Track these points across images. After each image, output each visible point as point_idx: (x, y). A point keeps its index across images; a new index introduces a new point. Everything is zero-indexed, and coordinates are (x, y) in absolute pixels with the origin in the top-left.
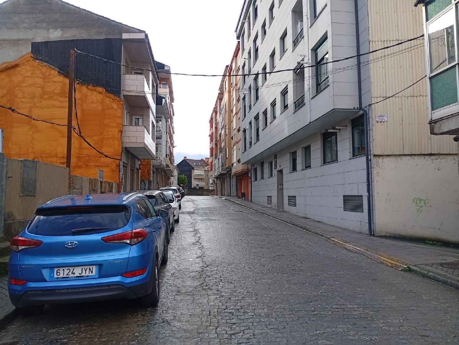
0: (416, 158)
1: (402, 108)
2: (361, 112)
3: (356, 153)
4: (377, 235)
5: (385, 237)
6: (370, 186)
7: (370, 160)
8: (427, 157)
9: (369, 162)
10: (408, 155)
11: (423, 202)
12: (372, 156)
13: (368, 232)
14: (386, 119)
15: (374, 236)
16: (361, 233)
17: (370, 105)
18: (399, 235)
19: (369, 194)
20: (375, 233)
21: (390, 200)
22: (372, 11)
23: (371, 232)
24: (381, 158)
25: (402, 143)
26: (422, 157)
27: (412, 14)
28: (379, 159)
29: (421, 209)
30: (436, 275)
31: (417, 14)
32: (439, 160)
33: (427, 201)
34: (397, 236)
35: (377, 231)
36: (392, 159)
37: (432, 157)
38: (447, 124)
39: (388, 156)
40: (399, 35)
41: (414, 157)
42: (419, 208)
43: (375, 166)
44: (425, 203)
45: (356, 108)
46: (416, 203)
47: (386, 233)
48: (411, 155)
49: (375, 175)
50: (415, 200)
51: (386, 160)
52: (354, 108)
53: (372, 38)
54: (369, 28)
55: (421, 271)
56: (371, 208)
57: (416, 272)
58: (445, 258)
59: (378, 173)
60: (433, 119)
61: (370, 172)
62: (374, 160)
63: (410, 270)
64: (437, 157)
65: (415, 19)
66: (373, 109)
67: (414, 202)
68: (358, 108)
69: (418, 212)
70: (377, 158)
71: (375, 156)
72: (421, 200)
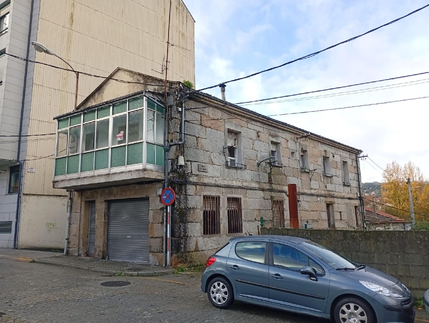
0: (51, 197)
1: (46, 165)
2: (18, 163)
3: (11, 191)
4: (19, 248)
5: (25, 249)
6: (19, 215)
7: (21, 197)
8: (57, 197)
9: (20, 198)
10: (46, 195)
11: (52, 225)
12: (22, 194)
13: (13, 247)
14: (34, 171)
15: (17, 249)
16: (8, 248)
17: (25, 160)
18: (35, 247)
19: (17, 220)
20: (18, 246)
21: (31, 224)
22: (34, 100)
23: (15, 247)
24: (28, 196)
25: (43, 187)
26: (55, 197)
27: (60, 108)
28: (27, 197)
29: (50, 230)
30: (46, 261)
31: (63, 109)
32: (64, 200)
33: (54, 225)
34: (33, 248)
35: (19, 245)
36: (36, 197)
37: (61, 198)
38: (60, 184)
39: (33, 195)
40: (49, 119)
41: (50, 197)
42: (49, 229)
43: (24, 202)
44: (53, 226)
45: (15, 160)
46: (48, 226)
47: (26, 246)
48: (48, 195)
49: (22, 207)
50: (47, 225)
51: (32, 198)
52: (13, 160)
53: (32, 117)
54: (31, 109)
55: (40, 261)
56: (17, 230)
57: (37, 262)
58: (55, 255)
59: (25, 206)
60: (55, 180)
61: (19, 205)
62: (23, 198)
63: (34, 262)
64: (64, 197)
65: (60, 111)
66: (26, 163)
67: (46, 225)
68: (16, 160)
69: (48, 232)
70: (26, 196)
71: (24, 194)
72: (51, 224)
